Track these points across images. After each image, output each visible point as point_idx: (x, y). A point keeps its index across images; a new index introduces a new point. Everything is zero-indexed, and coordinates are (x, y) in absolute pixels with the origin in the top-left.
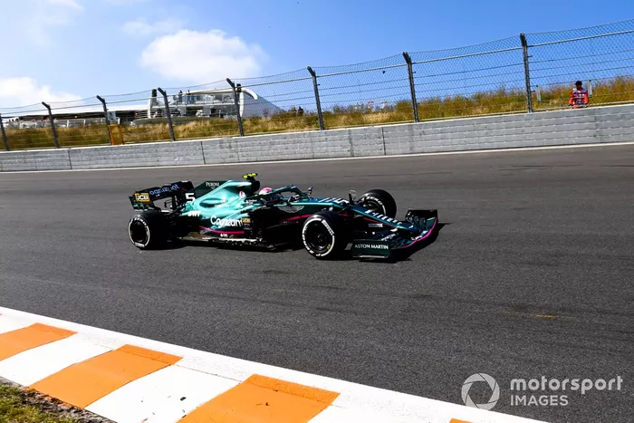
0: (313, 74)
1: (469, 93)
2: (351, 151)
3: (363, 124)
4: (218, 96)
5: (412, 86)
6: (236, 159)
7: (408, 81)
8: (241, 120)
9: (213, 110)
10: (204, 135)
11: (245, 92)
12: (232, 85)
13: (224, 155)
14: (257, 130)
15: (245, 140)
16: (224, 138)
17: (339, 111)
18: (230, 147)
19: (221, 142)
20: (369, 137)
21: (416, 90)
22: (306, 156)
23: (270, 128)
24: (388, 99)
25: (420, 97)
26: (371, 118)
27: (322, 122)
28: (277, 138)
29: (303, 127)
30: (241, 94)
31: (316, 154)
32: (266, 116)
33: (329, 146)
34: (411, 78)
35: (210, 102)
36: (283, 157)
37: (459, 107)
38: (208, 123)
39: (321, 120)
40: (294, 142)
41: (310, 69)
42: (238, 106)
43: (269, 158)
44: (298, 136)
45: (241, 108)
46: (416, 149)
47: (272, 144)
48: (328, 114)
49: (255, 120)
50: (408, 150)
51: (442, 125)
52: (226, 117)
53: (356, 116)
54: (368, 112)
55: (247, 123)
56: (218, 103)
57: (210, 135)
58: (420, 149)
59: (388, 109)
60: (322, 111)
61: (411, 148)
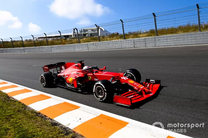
0: (122, 21)
1: (176, 26)
2: (134, 46)
3: (138, 37)
4: (93, 30)
5: (156, 24)
6: (97, 49)
7: (154, 22)
8: (99, 37)
9: (91, 34)
10: (88, 42)
11: (101, 29)
12: (97, 26)
13: (94, 48)
14: (104, 40)
15: (100, 43)
16: (94, 42)
17: (130, 34)
18: (96, 45)
19: (93, 44)
20: (140, 41)
21: (157, 25)
22: (119, 48)
23: (108, 39)
24: (147, 29)
25: (158, 28)
26: (141, 35)
27: (124, 37)
28: (110, 42)
29: (119, 39)
30: (99, 29)
31: (123, 47)
32: (107, 36)
33: (127, 44)
34: (155, 21)
35: (90, 32)
36: (112, 48)
37: (172, 31)
38: (89, 38)
39: (124, 36)
40: (116, 43)
41: (121, 20)
42: (98, 33)
43: (107, 48)
44: (117, 41)
45: (99, 33)
46: (157, 45)
47: (108, 44)
48: (127, 34)
49: (103, 37)
50: (154, 46)
51: (166, 37)
52: (95, 36)
53: (136, 35)
54: (140, 33)
55: (101, 38)
56: (92, 32)
57: (90, 42)
58: (158, 45)
59: (147, 32)
60: (125, 33)
61: (155, 45)
